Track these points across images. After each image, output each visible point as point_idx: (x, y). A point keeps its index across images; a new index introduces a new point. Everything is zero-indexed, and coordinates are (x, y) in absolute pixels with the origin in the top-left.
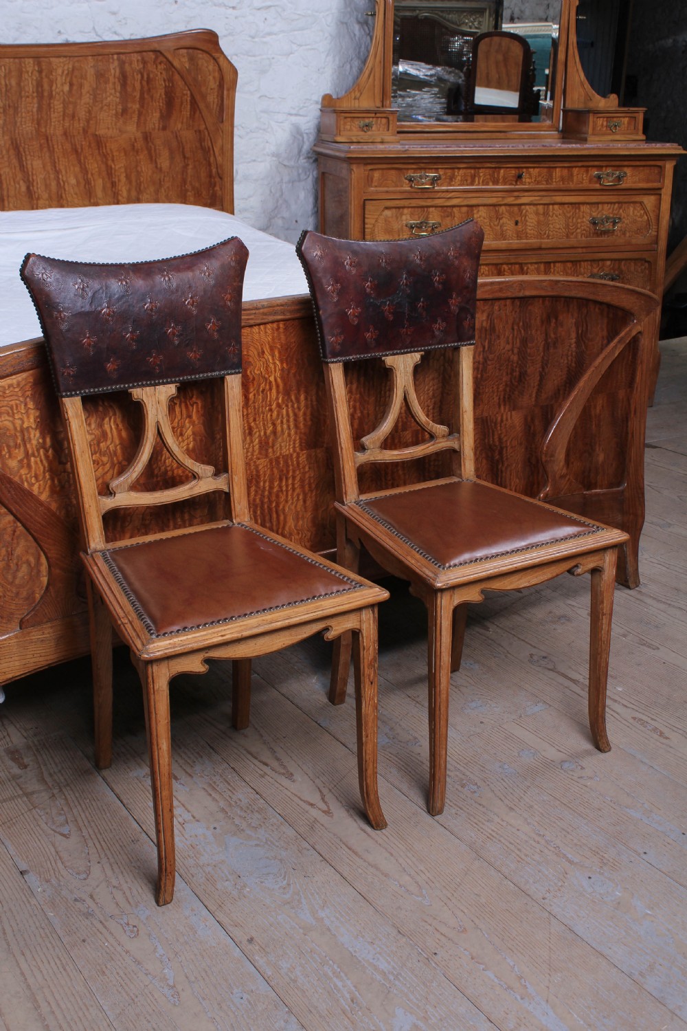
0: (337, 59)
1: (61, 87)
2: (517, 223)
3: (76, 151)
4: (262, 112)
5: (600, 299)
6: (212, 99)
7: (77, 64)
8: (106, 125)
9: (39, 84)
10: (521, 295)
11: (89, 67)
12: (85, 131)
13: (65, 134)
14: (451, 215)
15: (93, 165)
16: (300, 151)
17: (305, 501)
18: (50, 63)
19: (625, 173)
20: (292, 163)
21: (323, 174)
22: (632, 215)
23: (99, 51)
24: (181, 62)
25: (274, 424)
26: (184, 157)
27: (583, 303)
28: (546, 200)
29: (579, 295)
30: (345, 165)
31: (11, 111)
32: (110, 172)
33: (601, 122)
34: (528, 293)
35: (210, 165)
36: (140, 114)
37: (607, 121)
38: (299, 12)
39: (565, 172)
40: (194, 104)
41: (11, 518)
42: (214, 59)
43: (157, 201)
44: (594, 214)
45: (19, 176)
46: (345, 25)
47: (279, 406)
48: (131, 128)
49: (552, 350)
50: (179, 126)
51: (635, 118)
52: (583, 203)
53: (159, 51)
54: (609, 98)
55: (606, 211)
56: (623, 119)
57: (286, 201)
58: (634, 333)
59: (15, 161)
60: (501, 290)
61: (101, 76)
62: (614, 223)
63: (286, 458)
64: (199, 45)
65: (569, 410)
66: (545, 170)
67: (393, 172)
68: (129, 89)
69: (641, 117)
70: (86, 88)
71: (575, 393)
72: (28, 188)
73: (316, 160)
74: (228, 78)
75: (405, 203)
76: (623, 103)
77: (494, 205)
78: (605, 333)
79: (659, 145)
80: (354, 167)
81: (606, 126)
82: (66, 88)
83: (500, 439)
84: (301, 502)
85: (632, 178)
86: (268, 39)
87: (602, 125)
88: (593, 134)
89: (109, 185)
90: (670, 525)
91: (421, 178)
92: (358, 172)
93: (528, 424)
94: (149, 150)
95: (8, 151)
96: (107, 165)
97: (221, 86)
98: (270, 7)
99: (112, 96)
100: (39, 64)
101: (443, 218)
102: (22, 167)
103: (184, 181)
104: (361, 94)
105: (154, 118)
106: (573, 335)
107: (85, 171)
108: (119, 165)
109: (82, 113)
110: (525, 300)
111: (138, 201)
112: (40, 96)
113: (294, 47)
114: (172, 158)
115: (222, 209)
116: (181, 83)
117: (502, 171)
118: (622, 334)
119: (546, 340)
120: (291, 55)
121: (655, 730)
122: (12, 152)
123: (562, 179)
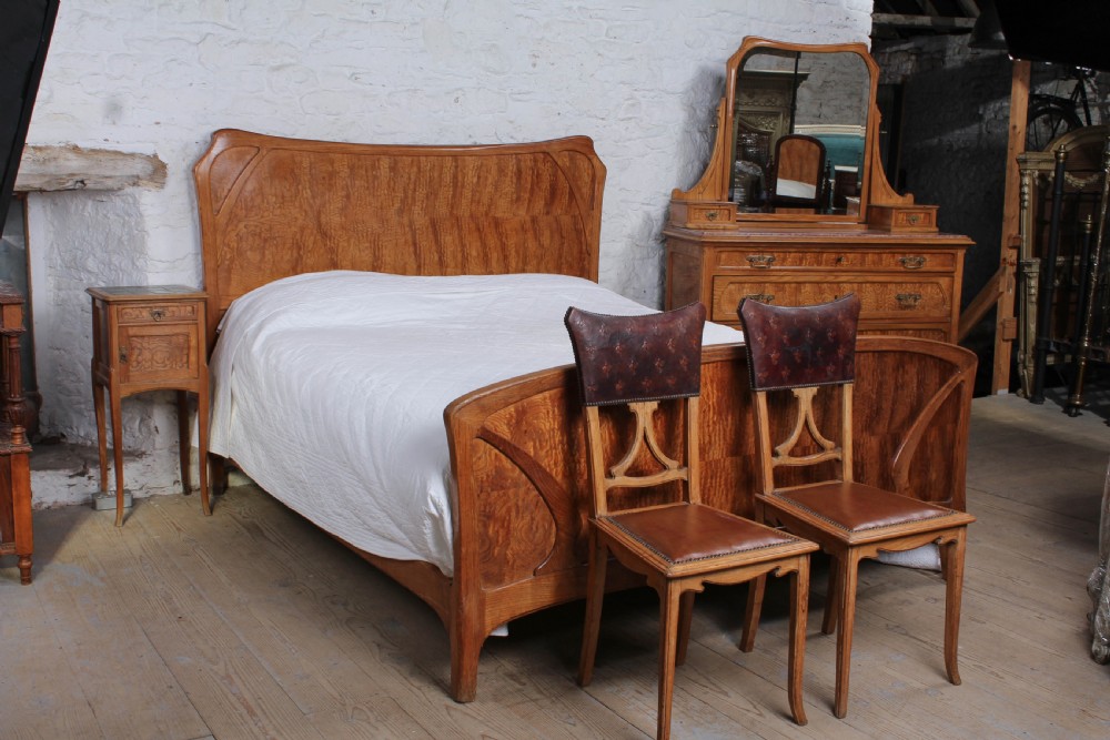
0: (682, 160)
1: (471, 178)
2: (836, 297)
3: (479, 230)
4: (622, 201)
5: (934, 354)
6: (586, 190)
7: (485, 162)
8: (502, 209)
9: (455, 177)
10: (880, 349)
11: (493, 163)
12: (487, 214)
13: (472, 216)
14: (783, 290)
15: (492, 241)
16: (650, 234)
17: (727, 496)
18: (464, 160)
19: (925, 259)
20: (643, 244)
21: (672, 253)
22: (929, 292)
23: (500, 152)
24: (564, 161)
25: (710, 436)
26: (562, 237)
27: (922, 357)
28: (860, 279)
29: (921, 351)
30: (697, 247)
31: (433, 197)
32: (504, 247)
33: (901, 217)
34: (884, 348)
35: (581, 243)
36: (530, 201)
37: (906, 216)
38: (653, 123)
39: (876, 256)
40: (572, 195)
41: (536, 492)
42: (589, 160)
43: (538, 271)
44: (899, 292)
45: (434, 248)
46: (688, 133)
47: (714, 422)
48: (522, 212)
49: (900, 392)
50: (559, 211)
51: (929, 214)
52: (890, 283)
53: (548, 154)
54: (906, 196)
55: (909, 289)
56: (919, 215)
57: (637, 275)
58: (959, 381)
59: (431, 236)
60: (866, 345)
61: (501, 171)
62: (916, 300)
63: (718, 461)
64: (578, 149)
65: (911, 438)
66: (859, 255)
67: (737, 254)
68: (522, 182)
69: (934, 213)
70: (490, 180)
71: (917, 423)
72: (440, 258)
73: (663, 241)
74: (599, 174)
75: (743, 279)
76: (916, 201)
77: (818, 283)
78: (937, 380)
79: (952, 237)
80: (706, 249)
81: (906, 220)
82: (475, 180)
83: (862, 458)
84: (724, 497)
85: (930, 263)
86: (627, 144)
87: (903, 219)
88: (896, 227)
89: (502, 258)
90: (978, 541)
91: (759, 259)
92: (709, 253)
93: (882, 446)
94: (535, 230)
95: (427, 228)
96: (501, 240)
97: (593, 181)
98: (630, 119)
99: (508, 186)
100: (456, 161)
101: (776, 292)
102: (437, 241)
103: (560, 257)
104: (704, 190)
105: (540, 205)
106: (915, 381)
107: (484, 245)
108: (512, 242)
109: (485, 200)
110: (882, 353)
111: (523, 271)
112: (455, 185)
113: (648, 150)
114: (552, 237)
115: (589, 278)
116: (562, 178)
117: (825, 255)
118: (950, 381)
119: (896, 384)
120: (646, 157)
121: (992, 673)
122: (430, 229)
123: (874, 263)
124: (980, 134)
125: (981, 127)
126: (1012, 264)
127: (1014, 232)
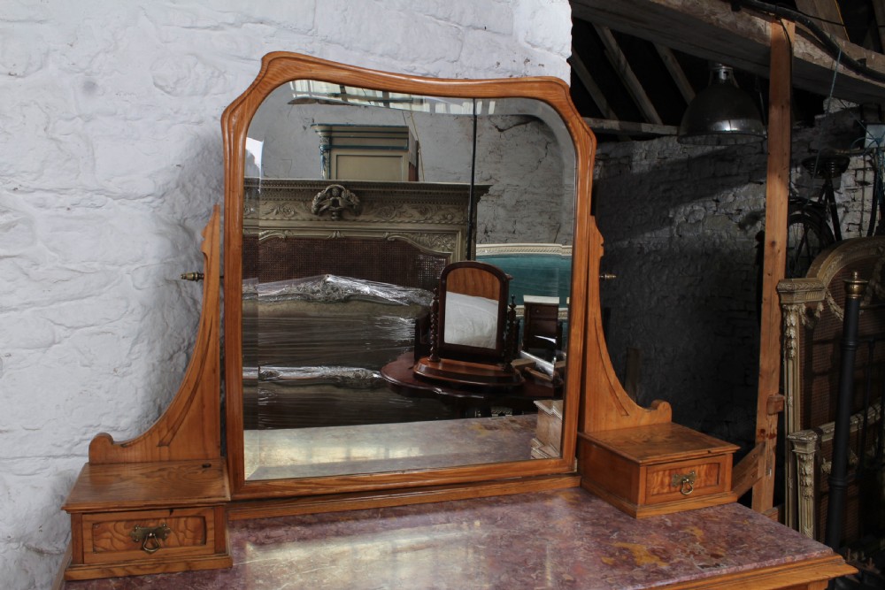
0: (158, 346)
33: (660, 479)
37: (670, 475)
38: (73, 267)
46: (174, 287)
51: (719, 464)
54: (656, 408)
56: (697, 469)
81: (669, 485)
87: (662, 483)
88: (646, 504)
104: (174, 434)
113: (60, 331)
120: (55, 346)
124: (671, 238)
125: (671, 231)
126: (771, 436)
127: (774, 390)
